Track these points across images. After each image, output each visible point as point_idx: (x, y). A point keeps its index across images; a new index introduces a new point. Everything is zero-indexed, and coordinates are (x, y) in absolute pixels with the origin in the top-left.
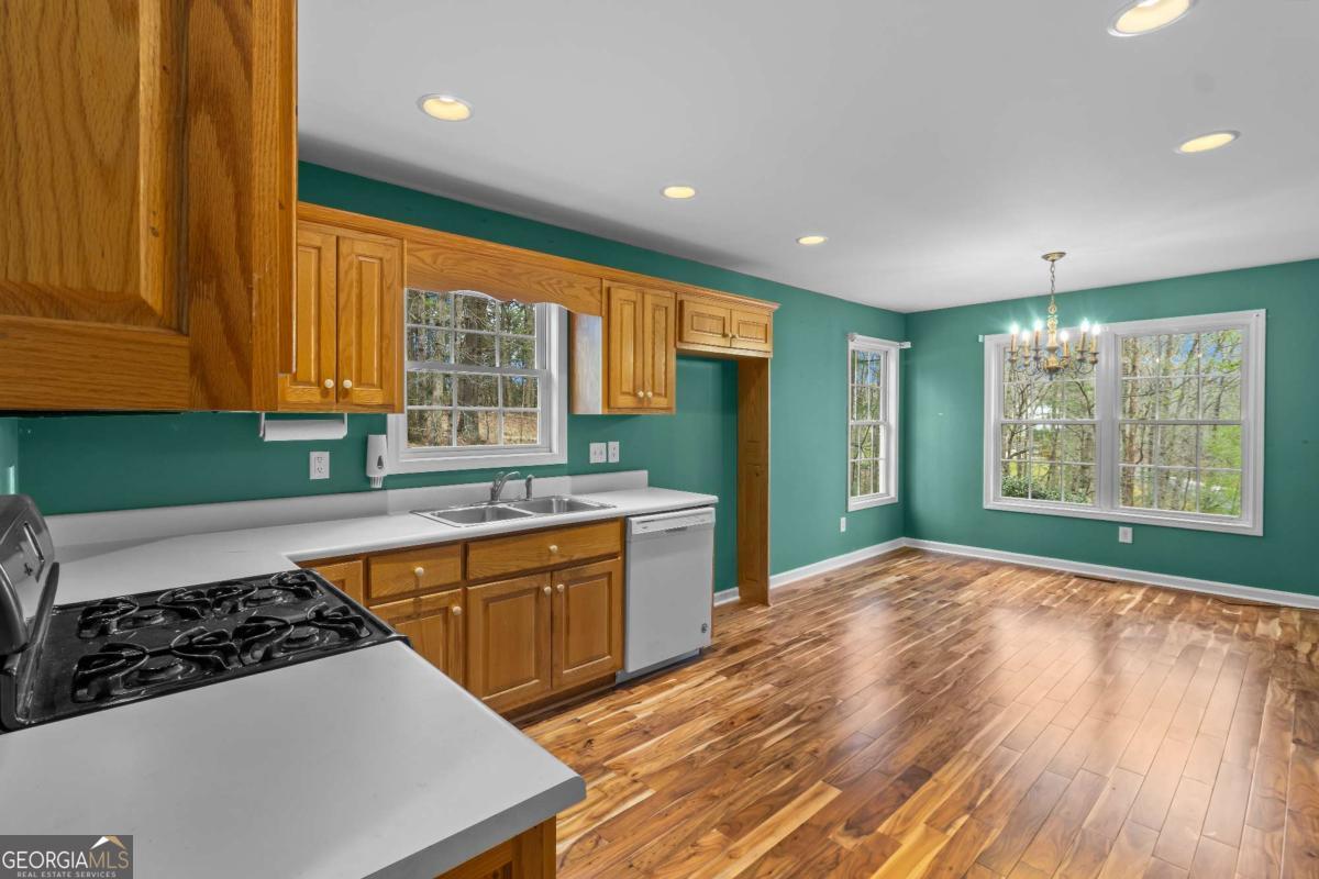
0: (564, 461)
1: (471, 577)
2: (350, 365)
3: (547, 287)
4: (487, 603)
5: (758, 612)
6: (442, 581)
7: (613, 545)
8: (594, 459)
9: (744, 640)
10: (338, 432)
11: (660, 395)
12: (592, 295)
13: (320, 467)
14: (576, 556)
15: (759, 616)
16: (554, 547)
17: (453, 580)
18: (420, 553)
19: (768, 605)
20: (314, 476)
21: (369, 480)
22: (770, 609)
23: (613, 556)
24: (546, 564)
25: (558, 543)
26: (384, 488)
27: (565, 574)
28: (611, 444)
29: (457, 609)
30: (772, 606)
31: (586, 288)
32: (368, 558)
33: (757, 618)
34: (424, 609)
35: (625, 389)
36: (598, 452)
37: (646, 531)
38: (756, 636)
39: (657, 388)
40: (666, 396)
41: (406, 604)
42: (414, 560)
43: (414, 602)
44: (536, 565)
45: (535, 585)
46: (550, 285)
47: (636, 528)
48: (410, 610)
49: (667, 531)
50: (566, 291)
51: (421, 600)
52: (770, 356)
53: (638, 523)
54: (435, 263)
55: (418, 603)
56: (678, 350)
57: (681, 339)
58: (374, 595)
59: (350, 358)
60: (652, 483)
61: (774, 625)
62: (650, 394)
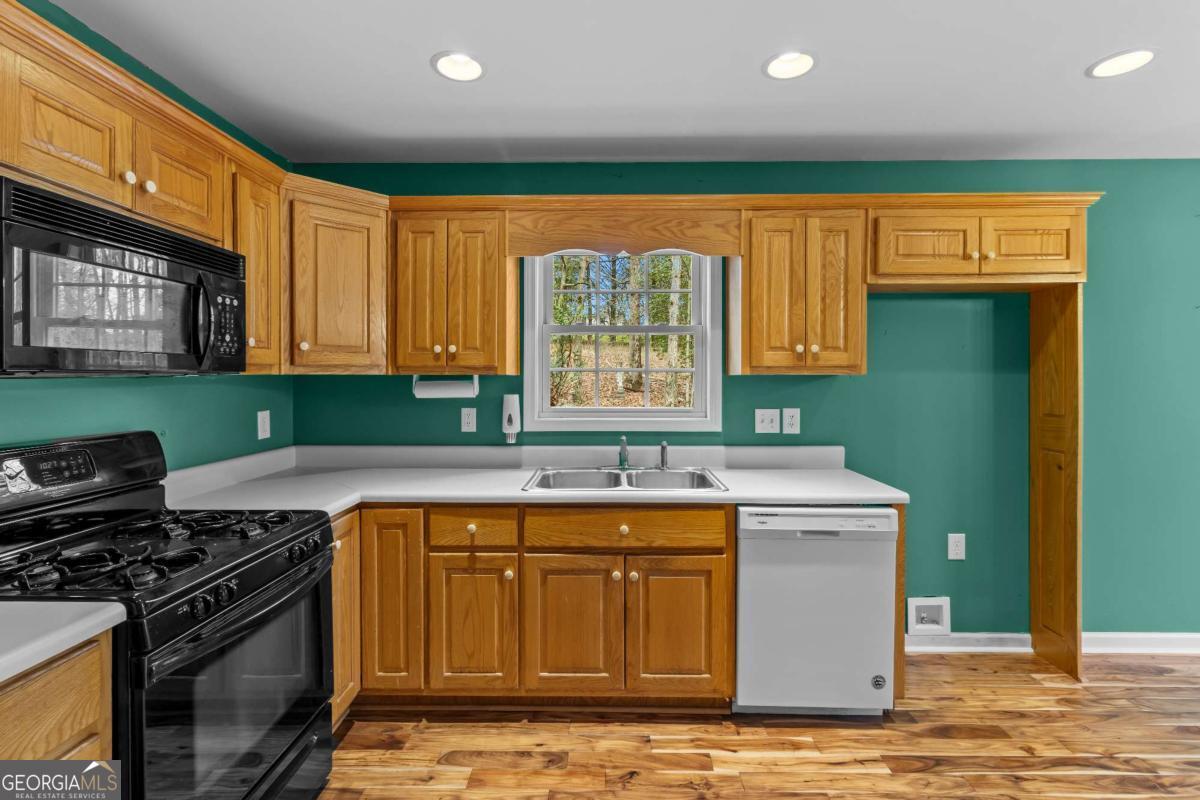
0: (718, 428)
1: (527, 544)
2: (457, 332)
3: (665, 232)
4: (546, 573)
5: (1048, 685)
6: (497, 542)
7: (716, 537)
8: (760, 429)
9: (978, 723)
10: (471, 391)
11: (836, 348)
12: (728, 232)
13: (469, 421)
14: (658, 543)
15: (1045, 691)
16: (624, 528)
17: (508, 543)
18: (476, 510)
19: (1078, 680)
20: (465, 429)
21: (505, 436)
22: (1078, 686)
23: (719, 551)
24: (615, 545)
25: (632, 524)
26: (519, 443)
27: (642, 560)
28: (787, 412)
29: (509, 573)
30: (1085, 683)
31: (718, 226)
32: (431, 508)
33: (1041, 694)
34: (478, 566)
35: (775, 343)
36: (766, 421)
37: (763, 527)
38: (1005, 724)
39: (829, 338)
40: (846, 349)
41: (463, 557)
42: (469, 517)
43: (469, 557)
44: (605, 544)
45: (603, 566)
46: (667, 228)
47: (747, 521)
48: (465, 564)
49: (805, 532)
50: (689, 233)
51: (476, 557)
52: (1081, 279)
53: (751, 515)
54: (536, 227)
55: (473, 559)
56: (870, 286)
57: (875, 272)
58: (433, 543)
59: (457, 325)
60: (851, 464)
61: (1063, 715)
62: (815, 348)
